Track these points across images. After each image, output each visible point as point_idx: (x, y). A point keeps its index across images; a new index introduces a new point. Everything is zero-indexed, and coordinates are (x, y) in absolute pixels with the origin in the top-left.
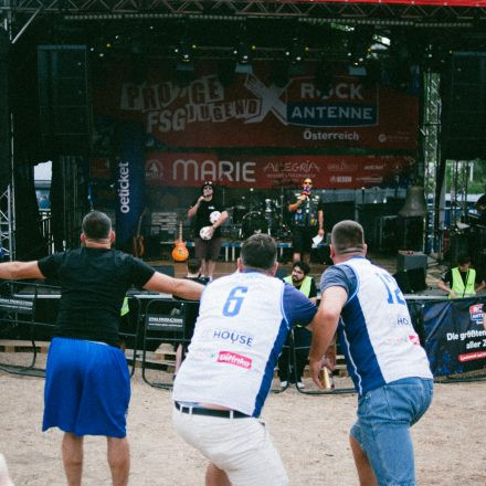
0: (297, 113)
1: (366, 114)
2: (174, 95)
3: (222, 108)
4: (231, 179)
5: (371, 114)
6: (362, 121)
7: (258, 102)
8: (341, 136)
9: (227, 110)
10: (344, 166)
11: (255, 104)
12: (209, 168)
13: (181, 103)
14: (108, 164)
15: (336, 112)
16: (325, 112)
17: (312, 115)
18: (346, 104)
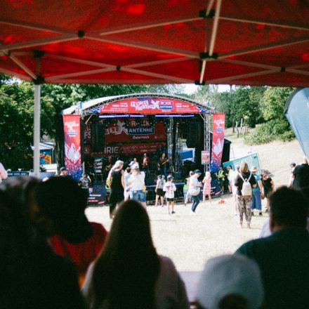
0: (131, 131)
1: (151, 130)
4: (110, 152)
5: (153, 130)
6: (150, 132)
7: (119, 128)
8: (144, 137)
10: (145, 147)
15: (142, 130)
16: (139, 130)
17: (135, 131)
18: (145, 127)
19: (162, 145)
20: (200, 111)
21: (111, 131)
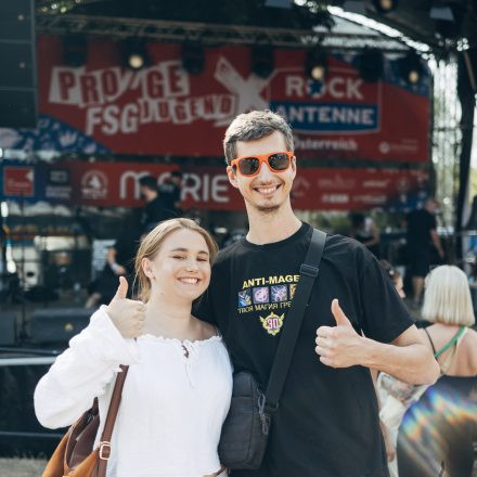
1: (364, 117)
2: (123, 85)
3: (187, 105)
4: (196, 197)
5: (373, 117)
6: (361, 126)
7: (233, 98)
8: (336, 145)
10: (339, 182)
11: (229, 102)
13: (132, 96)
14: (31, 176)
15: (330, 115)
16: (316, 115)
17: (300, 117)
18: (341, 104)
19: (413, 180)
21: (201, 112)
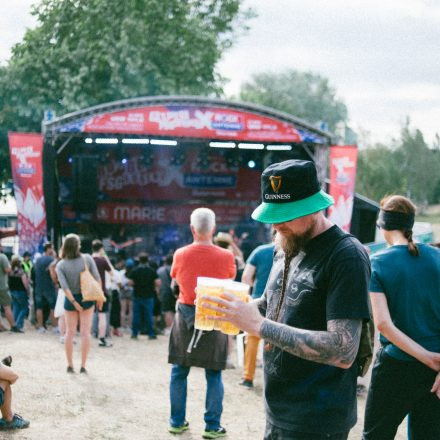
3: (145, 176)
4: (149, 219)
5: (233, 181)
6: (227, 185)
9: (148, 178)
12: (136, 212)
13: (120, 173)
15: (212, 180)
16: (206, 180)
18: (218, 175)
20: (302, 138)
21: (152, 179)
